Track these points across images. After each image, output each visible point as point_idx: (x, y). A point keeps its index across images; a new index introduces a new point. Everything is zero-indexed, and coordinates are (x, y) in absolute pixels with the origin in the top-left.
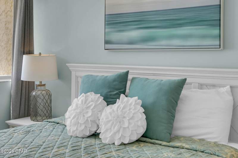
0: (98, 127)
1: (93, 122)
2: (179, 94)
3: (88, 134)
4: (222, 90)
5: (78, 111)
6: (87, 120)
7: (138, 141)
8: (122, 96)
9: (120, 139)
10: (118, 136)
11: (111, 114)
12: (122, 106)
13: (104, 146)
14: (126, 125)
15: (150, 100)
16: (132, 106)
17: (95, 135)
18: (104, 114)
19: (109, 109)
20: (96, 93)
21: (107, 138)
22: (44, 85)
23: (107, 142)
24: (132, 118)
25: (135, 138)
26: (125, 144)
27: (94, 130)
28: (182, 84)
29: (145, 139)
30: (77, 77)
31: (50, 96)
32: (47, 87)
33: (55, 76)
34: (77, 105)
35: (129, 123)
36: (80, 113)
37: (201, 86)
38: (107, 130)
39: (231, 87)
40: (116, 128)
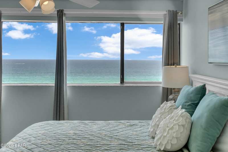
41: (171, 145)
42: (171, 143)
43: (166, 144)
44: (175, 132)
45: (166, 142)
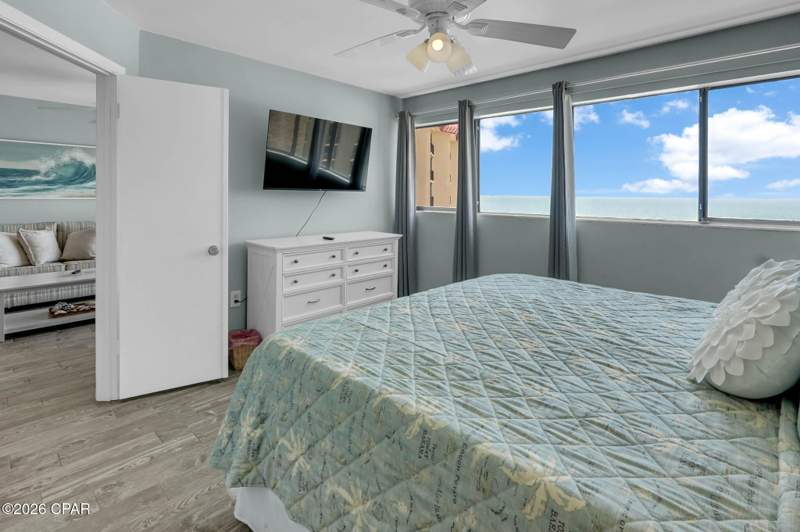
41: (724, 377)
42: (726, 373)
43: (712, 370)
44: (742, 342)
45: (712, 365)
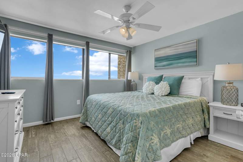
0: (154, 91)
1: (152, 89)
2: (182, 81)
3: (150, 93)
4: (198, 79)
5: (147, 86)
6: (150, 89)
7: (167, 95)
8: (161, 81)
9: (161, 94)
10: (160, 93)
11: (158, 87)
12: (162, 84)
13: (156, 96)
14: (163, 90)
15: (171, 83)
16: (165, 84)
17: (153, 94)
18: (155, 87)
19: (157, 86)
20: (152, 81)
21: (156, 94)
22: (135, 81)
23: (157, 95)
24: (165, 88)
25: (166, 94)
26: (163, 96)
27: (152, 92)
28: (182, 78)
29: (169, 95)
30: (145, 78)
31: (137, 85)
32: (136, 82)
33: (138, 79)
34: (146, 85)
35: (164, 89)
36: (147, 87)
37: (189, 79)
38: (157, 92)
39: (201, 78)
40: (160, 91)
